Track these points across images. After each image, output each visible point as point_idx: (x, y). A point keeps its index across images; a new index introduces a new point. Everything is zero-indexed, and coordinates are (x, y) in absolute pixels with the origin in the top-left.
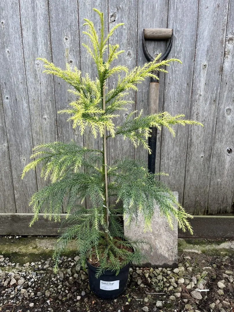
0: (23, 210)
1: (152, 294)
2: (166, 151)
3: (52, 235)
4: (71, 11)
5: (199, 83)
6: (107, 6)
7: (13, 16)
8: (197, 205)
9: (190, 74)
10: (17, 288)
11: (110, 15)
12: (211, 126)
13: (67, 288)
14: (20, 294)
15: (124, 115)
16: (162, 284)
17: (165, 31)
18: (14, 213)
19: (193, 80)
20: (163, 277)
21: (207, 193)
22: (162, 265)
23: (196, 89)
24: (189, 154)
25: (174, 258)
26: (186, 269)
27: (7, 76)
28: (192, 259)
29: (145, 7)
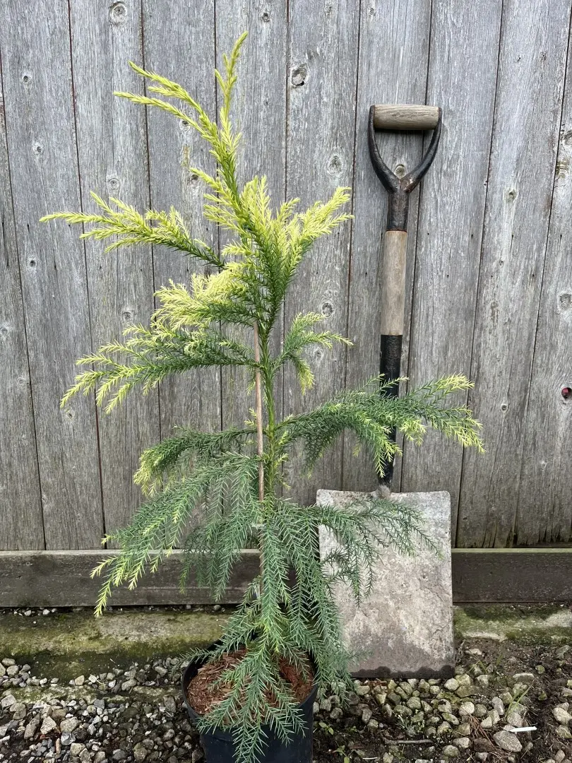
0: (62, 541)
1: (401, 744)
3: (135, 604)
4: (199, 57)
5: (498, 235)
6: (285, 49)
7: (52, 61)
8: (491, 523)
9: (478, 213)
10: (60, 741)
11: (292, 69)
12: (526, 334)
13: (188, 737)
14: (69, 756)
15: (321, 306)
16: (421, 718)
17: (424, 112)
18: (38, 550)
19: (484, 226)
20: (422, 702)
21: (516, 493)
22: (418, 672)
23: (491, 249)
24: (474, 402)
25: (444, 655)
26: (474, 681)
27: (35, 208)
28: (486, 655)
29: (375, 54)
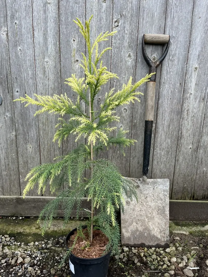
1: (149, 272)
2: (159, 142)
4: (79, 16)
5: (190, 84)
6: (112, 13)
7: (25, 17)
8: (184, 191)
9: (183, 76)
10: (24, 266)
11: (114, 20)
12: (200, 121)
14: (27, 272)
15: (123, 109)
16: (156, 263)
17: (163, 37)
18: (18, 195)
19: (185, 80)
20: (157, 256)
21: (194, 180)
22: (156, 245)
23: (187, 88)
24: (179, 146)
25: (166, 239)
26: (177, 249)
27: (19, 71)
28: (181, 240)
29: (145, 15)
